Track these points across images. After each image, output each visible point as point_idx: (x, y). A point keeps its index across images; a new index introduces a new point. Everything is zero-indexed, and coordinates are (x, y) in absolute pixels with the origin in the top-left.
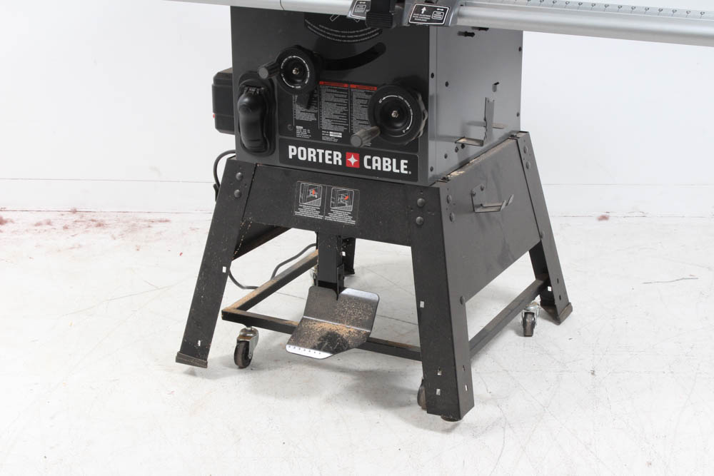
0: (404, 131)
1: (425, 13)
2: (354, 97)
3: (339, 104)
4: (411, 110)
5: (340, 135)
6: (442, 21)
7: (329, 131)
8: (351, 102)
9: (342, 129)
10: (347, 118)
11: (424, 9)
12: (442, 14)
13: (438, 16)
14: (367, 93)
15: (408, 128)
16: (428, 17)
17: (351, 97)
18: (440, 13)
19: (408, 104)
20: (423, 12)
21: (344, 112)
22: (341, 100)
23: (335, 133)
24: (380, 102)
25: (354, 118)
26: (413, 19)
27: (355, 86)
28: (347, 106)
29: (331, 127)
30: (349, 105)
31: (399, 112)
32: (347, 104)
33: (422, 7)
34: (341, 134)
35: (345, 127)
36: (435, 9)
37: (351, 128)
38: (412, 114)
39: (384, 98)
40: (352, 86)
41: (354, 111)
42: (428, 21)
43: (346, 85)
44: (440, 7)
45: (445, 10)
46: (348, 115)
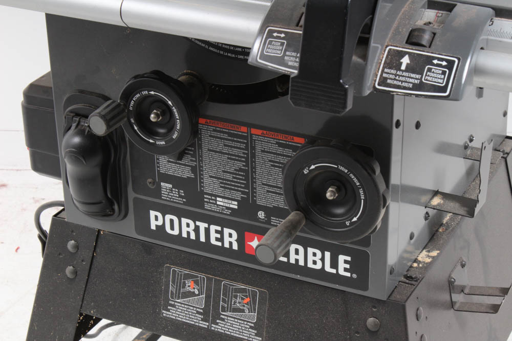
0: (348, 223)
1: (409, 69)
2: (258, 148)
3: (231, 157)
4: (361, 192)
5: (234, 205)
6: (444, 89)
7: (216, 196)
8: (253, 156)
9: (239, 196)
10: (247, 179)
11: (406, 60)
12: (444, 73)
13: (434, 76)
14: (280, 145)
15: (355, 219)
16: (414, 78)
17: (253, 148)
18: (439, 70)
19: (355, 180)
20: (403, 67)
21: (241, 170)
22: (236, 151)
23: (226, 201)
24: (306, 172)
25: (258, 182)
26: (383, 82)
27: (259, 132)
28: (247, 162)
29: (219, 191)
30: (250, 159)
31: (339, 190)
32: (247, 159)
33: (402, 54)
34: (236, 203)
35: (243, 193)
36: (429, 60)
37: (253, 196)
38: (363, 197)
39: (313, 167)
40: (254, 131)
41: (258, 170)
42: (416, 87)
43: (244, 129)
44: (439, 56)
45: (450, 64)
46: (248, 175)
